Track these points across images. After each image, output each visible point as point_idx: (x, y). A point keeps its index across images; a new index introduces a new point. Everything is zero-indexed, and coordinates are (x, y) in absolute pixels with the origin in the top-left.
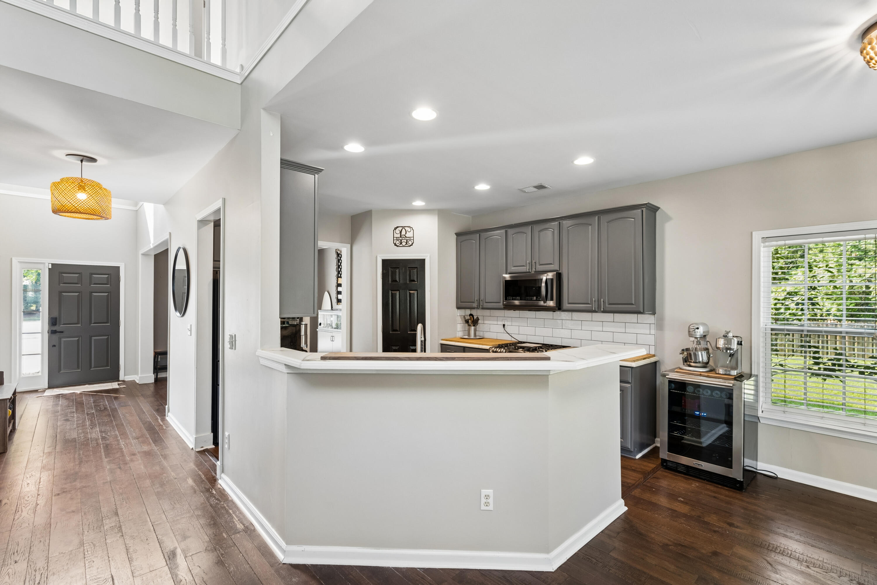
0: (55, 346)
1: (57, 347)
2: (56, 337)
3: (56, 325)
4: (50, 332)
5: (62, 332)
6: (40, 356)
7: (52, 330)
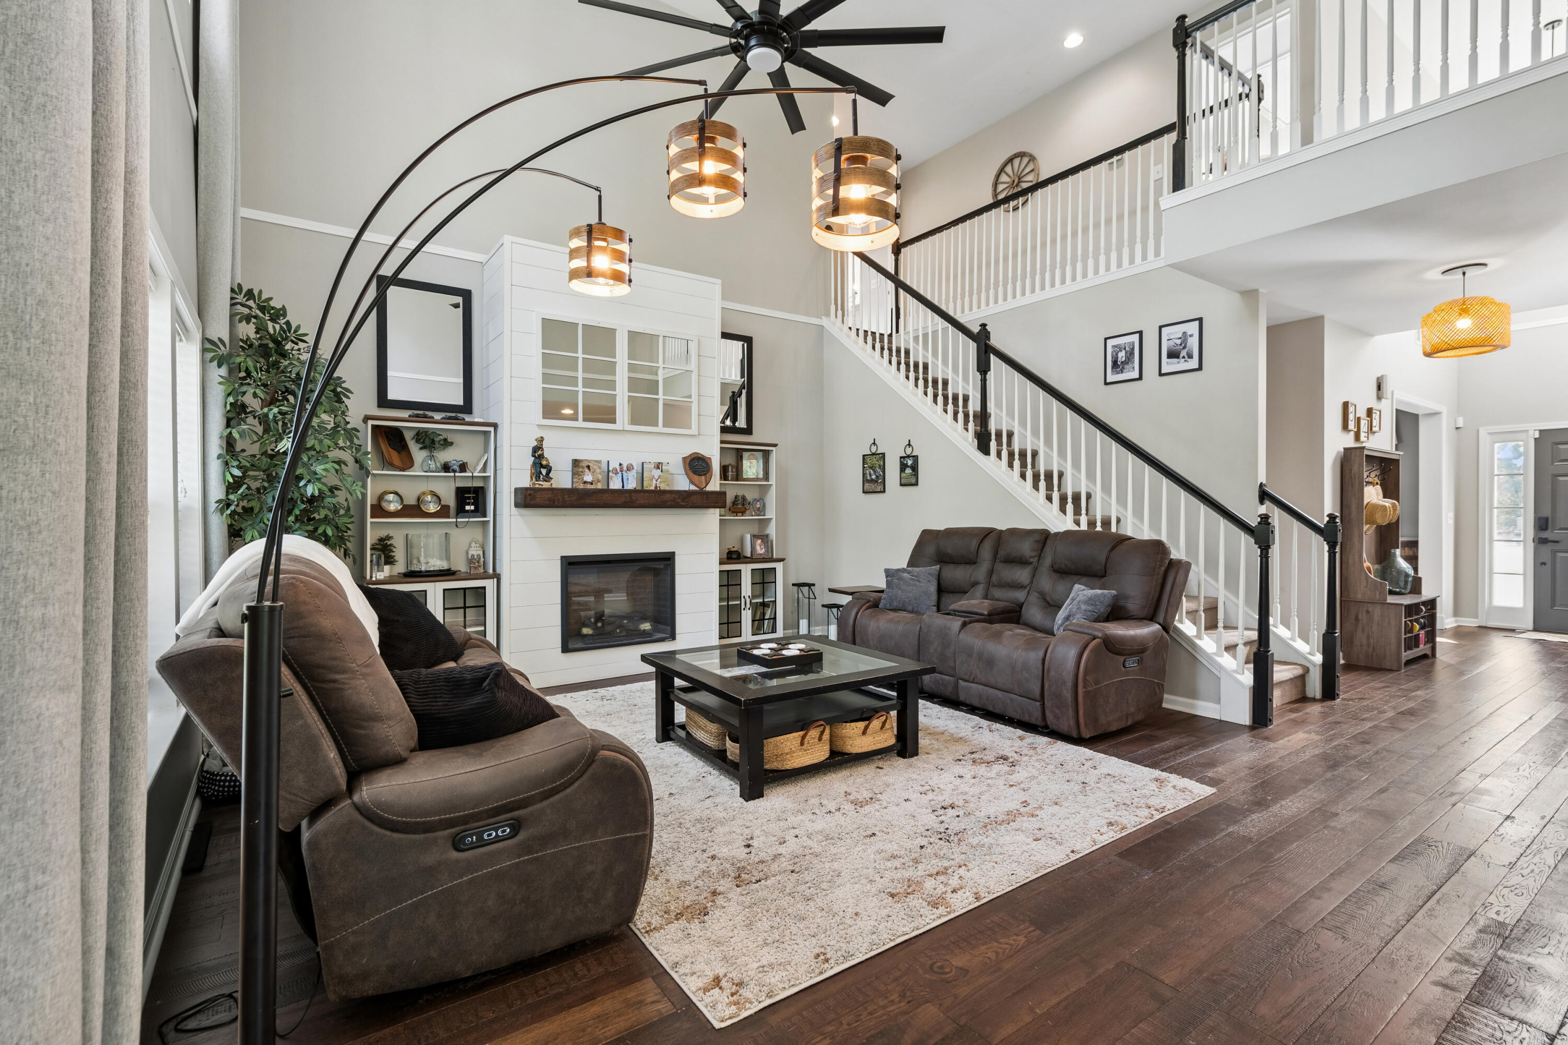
0: (1544, 564)
1: (1549, 566)
2: (1546, 549)
3: (1546, 529)
4: (1536, 540)
5: (1557, 542)
6: (1522, 577)
7: (1540, 538)
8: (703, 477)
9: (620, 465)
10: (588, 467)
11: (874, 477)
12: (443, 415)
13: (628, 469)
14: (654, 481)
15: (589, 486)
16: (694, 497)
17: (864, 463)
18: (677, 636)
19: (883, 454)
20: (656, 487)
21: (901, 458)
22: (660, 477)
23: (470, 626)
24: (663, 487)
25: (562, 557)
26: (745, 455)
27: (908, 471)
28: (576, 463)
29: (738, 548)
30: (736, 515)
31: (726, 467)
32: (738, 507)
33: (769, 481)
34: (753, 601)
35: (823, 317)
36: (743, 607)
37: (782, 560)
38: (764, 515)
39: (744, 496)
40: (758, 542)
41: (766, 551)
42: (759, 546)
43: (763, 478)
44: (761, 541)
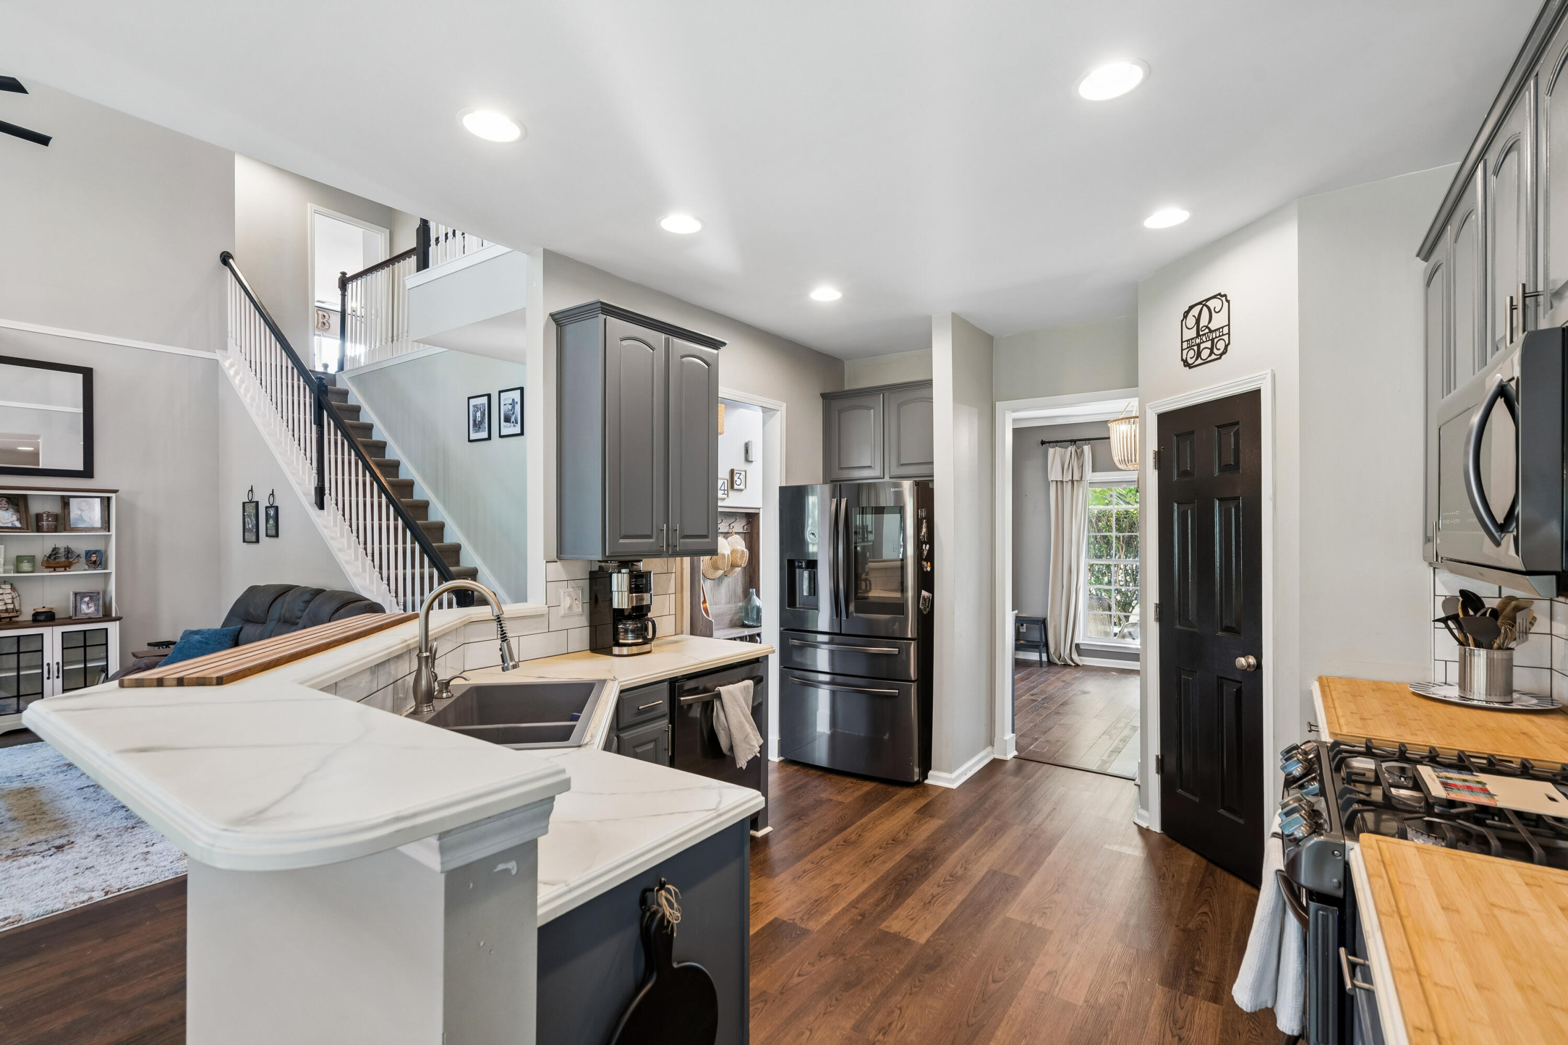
11: (250, 526)
17: (244, 511)
19: (257, 503)
21: (267, 507)
27: (272, 522)
29: (52, 608)
30: (55, 571)
31: (39, 517)
32: (57, 560)
33: (109, 531)
34: (66, 668)
35: (216, 351)
36: (46, 675)
37: (118, 619)
38: (106, 568)
39: (68, 548)
40: (87, 599)
41: (97, 610)
42: (88, 604)
43: (101, 528)
44: (90, 599)
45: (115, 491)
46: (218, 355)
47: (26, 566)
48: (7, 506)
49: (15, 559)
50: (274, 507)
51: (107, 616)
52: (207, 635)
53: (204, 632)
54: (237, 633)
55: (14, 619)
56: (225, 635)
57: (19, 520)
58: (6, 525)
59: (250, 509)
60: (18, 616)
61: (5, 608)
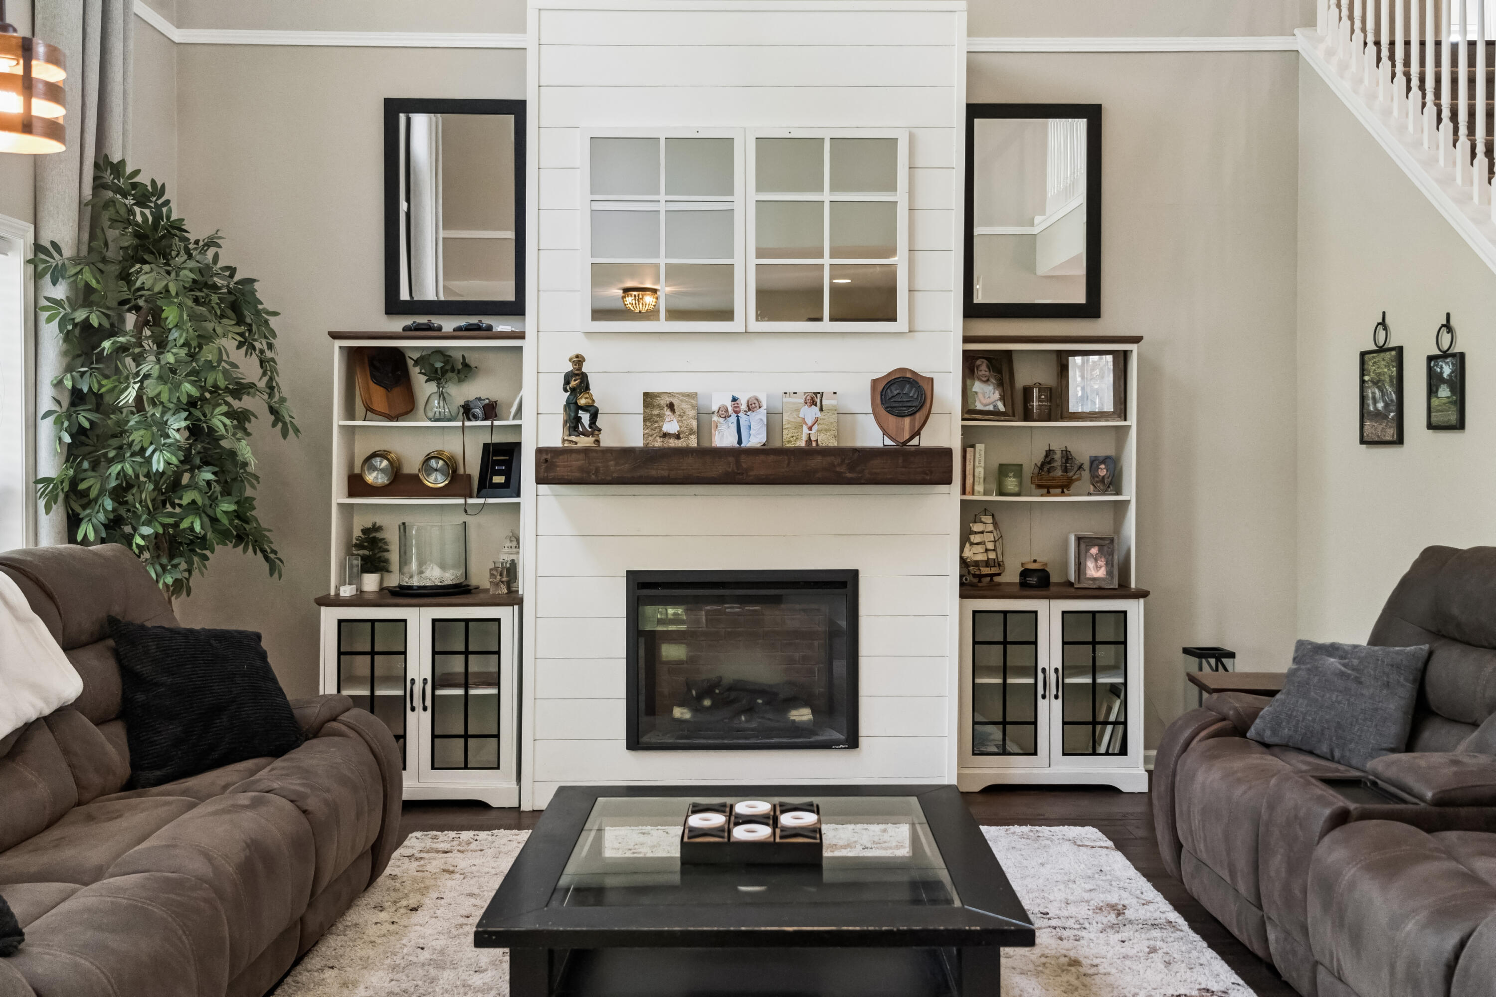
8: (907, 420)
9: (734, 399)
10: (671, 406)
11: (1380, 405)
12: (462, 321)
13: (750, 408)
14: (805, 431)
15: (673, 443)
16: (876, 462)
17: (1363, 371)
18: (862, 741)
19: (1400, 350)
20: (809, 441)
21: (1430, 358)
22: (816, 421)
23: (477, 685)
24: (826, 440)
25: (629, 573)
26: (1076, 362)
27: (1444, 392)
28: (649, 398)
29: (1046, 564)
30: (1048, 493)
31: (1027, 392)
32: (1051, 474)
33: (1125, 420)
34: (1067, 681)
35: (1296, 31)
36: (1040, 691)
37: (1141, 594)
38: (1118, 492)
39: (1066, 451)
40: (1094, 551)
41: (1110, 573)
42: (1096, 560)
43: (1114, 413)
44: (1099, 550)
45: (1137, 340)
46: (1299, 41)
47: (1011, 483)
48: (987, 373)
49: (997, 469)
50: (1453, 355)
51: (1123, 591)
52: (1355, 662)
53: (1346, 652)
54: (1420, 665)
55: (996, 579)
56: (1397, 666)
57: (1003, 398)
58: (987, 408)
59: (1383, 367)
60: (999, 574)
61: (986, 559)
